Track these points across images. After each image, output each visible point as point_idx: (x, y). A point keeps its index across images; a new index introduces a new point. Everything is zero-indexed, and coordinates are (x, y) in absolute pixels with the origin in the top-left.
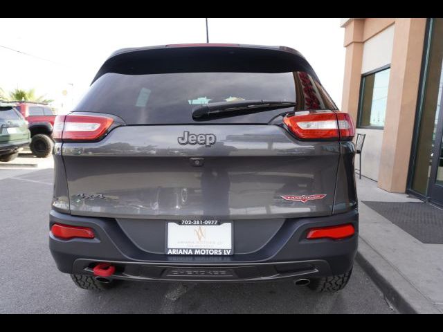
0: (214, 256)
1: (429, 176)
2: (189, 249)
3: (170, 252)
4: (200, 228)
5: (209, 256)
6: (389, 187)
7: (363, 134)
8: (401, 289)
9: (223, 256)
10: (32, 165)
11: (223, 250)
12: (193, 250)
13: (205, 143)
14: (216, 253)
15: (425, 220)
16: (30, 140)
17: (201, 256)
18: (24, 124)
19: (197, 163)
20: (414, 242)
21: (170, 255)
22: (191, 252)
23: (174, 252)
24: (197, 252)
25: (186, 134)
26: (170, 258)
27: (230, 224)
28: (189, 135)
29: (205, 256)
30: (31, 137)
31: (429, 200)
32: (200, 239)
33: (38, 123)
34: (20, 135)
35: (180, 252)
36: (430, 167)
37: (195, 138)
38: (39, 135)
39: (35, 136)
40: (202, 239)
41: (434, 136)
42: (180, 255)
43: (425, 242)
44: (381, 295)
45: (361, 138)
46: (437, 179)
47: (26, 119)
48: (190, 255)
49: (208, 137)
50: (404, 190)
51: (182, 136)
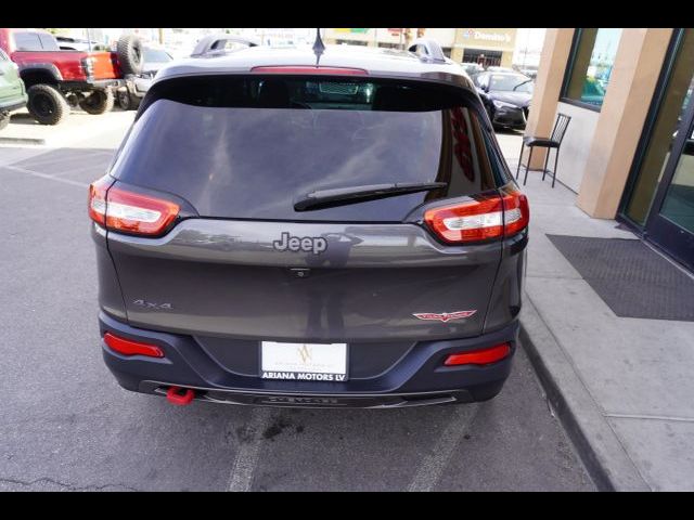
0: (322, 381)
1: (660, 180)
2: (290, 373)
3: (265, 376)
4: (305, 347)
5: (317, 381)
6: (592, 207)
7: (568, 114)
8: (569, 392)
9: (334, 382)
10: (37, 141)
11: (334, 376)
12: (296, 374)
13: (312, 250)
14: (325, 378)
15: (630, 274)
16: (26, 98)
17: (306, 381)
18: (12, 67)
19: (301, 274)
20: (606, 314)
21: (266, 379)
22: (292, 376)
23: (270, 376)
24: (300, 377)
25: (285, 236)
26: (266, 383)
27: (344, 345)
28: (289, 238)
29: (312, 381)
30: (27, 91)
31: (645, 237)
32: (304, 360)
33: (35, 65)
34: (6, 88)
35: (279, 376)
36: (668, 154)
37: (298, 243)
38: (40, 86)
39: (33, 87)
40: (308, 359)
41: (686, 101)
42: (279, 380)
43: (620, 314)
44: (544, 395)
45: (563, 120)
46: (673, 182)
47: (13, 57)
48: (292, 380)
49: (316, 241)
50: (613, 214)
51: (280, 239)
